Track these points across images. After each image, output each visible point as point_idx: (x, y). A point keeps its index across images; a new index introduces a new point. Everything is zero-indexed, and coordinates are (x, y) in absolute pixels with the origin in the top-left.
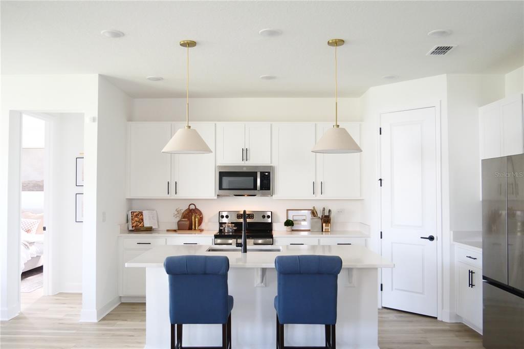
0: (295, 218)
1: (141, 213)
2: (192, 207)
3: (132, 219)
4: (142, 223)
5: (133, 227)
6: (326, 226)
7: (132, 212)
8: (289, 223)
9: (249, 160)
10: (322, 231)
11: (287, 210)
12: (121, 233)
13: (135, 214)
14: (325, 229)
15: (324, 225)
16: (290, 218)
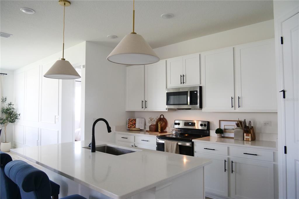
0: (226, 127)
1: (135, 120)
2: (162, 117)
3: (128, 123)
4: (134, 126)
5: (128, 128)
6: (246, 136)
7: (129, 119)
8: (219, 131)
9: (186, 82)
10: (244, 140)
11: (220, 121)
12: (116, 131)
13: (131, 120)
14: (246, 138)
15: (245, 134)
16: (222, 128)
